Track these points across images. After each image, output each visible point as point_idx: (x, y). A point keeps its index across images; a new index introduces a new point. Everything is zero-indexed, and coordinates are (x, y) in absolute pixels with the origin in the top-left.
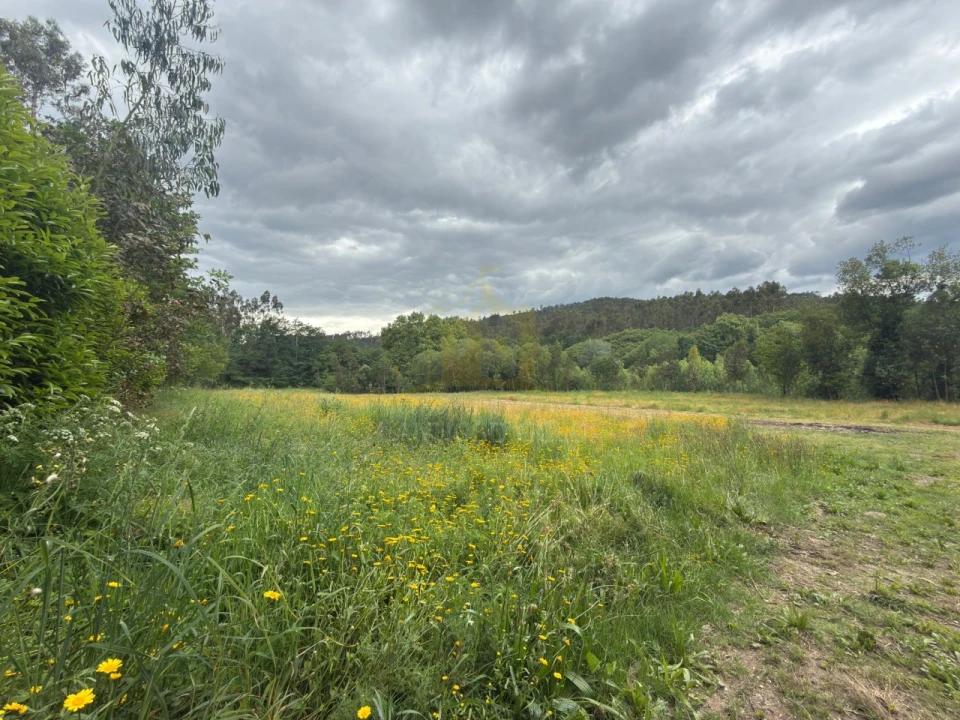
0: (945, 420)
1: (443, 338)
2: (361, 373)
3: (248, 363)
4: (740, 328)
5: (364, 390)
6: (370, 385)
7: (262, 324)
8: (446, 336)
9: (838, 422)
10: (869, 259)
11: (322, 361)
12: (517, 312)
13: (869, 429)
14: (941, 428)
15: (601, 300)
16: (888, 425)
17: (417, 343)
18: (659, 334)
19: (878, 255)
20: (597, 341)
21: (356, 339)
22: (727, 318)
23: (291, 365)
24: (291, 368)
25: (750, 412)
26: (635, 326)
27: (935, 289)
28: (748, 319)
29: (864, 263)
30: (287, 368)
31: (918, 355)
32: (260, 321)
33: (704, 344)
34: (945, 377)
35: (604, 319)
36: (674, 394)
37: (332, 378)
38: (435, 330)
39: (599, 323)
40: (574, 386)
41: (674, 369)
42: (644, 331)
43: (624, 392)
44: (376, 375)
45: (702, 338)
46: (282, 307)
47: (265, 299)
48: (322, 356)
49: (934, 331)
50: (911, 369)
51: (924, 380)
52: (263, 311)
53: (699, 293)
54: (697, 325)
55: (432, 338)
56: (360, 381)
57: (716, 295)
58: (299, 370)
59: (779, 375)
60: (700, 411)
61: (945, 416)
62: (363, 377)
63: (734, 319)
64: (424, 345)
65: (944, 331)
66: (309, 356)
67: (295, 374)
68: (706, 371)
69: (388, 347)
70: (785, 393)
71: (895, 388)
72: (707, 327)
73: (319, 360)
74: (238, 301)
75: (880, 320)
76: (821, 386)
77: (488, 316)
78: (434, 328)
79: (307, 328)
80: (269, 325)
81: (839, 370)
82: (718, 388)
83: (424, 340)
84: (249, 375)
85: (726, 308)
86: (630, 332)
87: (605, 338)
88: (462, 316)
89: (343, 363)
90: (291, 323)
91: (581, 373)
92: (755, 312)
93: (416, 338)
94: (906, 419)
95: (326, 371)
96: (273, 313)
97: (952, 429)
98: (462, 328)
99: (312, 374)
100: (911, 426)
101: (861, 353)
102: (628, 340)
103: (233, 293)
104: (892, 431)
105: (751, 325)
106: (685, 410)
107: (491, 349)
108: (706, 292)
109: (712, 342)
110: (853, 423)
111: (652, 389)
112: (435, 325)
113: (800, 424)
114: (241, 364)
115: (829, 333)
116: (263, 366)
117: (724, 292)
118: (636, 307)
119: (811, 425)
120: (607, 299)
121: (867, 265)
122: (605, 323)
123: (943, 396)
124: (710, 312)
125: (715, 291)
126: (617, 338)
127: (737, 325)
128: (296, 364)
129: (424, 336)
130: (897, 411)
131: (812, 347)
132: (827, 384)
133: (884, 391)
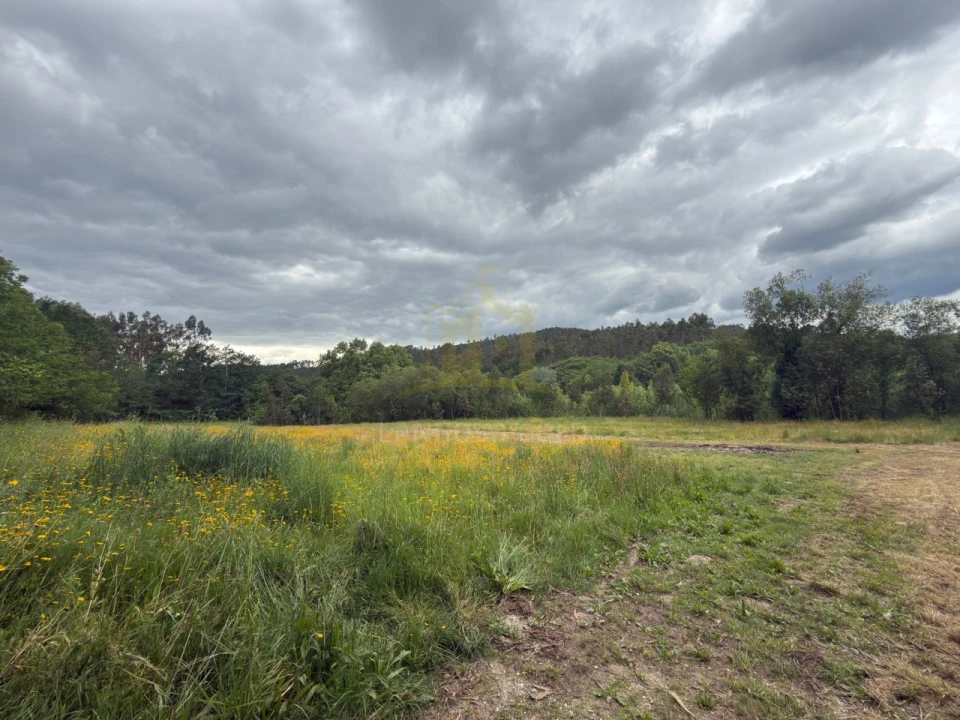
0: (836, 437)
1: (386, 366)
2: (295, 403)
3: (166, 394)
4: (673, 355)
5: (298, 422)
6: (304, 416)
7: (186, 352)
8: (389, 363)
9: (744, 443)
10: (770, 289)
11: (255, 391)
12: (471, 341)
13: (768, 449)
14: (831, 446)
15: (551, 330)
16: (787, 445)
17: (358, 371)
18: (600, 361)
19: (777, 285)
20: (542, 368)
21: (303, 369)
22: (661, 347)
23: (218, 396)
24: (218, 399)
25: (668, 434)
26: (580, 354)
27: (825, 316)
28: (680, 348)
29: (766, 293)
30: (212, 399)
31: (816, 378)
32: (185, 348)
33: (643, 372)
34: (838, 397)
35: (552, 347)
36: (607, 418)
37: (263, 409)
38: (379, 358)
39: (547, 352)
40: (514, 412)
41: (608, 395)
42: (587, 359)
43: (561, 418)
44: (310, 405)
45: (641, 365)
46: (209, 333)
47: (190, 324)
48: (255, 385)
49: (826, 355)
50: (810, 390)
51: (824, 401)
52: (188, 338)
53: (638, 323)
54: (636, 354)
55: (374, 366)
56: (293, 412)
57: (653, 326)
58: (228, 401)
59: (701, 399)
60: (622, 435)
61: (836, 434)
62: (296, 408)
63: (668, 348)
64: (365, 373)
65: (834, 355)
66: (240, 386)
67: (223, 405)
68: (639, 396)
69: (327, 375)
70: (708, 416)
71: (799, 409)
72: (645, 355)
73: (251, 390)
74: (162, 327)
75: (783, 345)
76: (737, 409)
77: (441, 345)
78: (376, 356)
79: (239, 356)
80: (195, 353)
81: (752, 392)
82: (650, 413)
83: (365, 367)
84: (166, 408)
85: (662, 338)
86: (575, 359)
87: (552, 365)
88: (416, 346)
89: (277, 393)
90: (221, 350)
91: (523, 400)
92: (687, 342)
93: (357, 366)
94: (803, 438)
95: (257, 402)
96: (200, 340)
97: (841, 447)
98: (407, 355)
99: (242, 405)
100: (807, 445)
101: (769, 376)
102: (573, 367)
103: (155, 319)
104: (788, 450)
105: (684, 353)
106: (608, 434)
107: (431, 377)
108: (645, 322)
109: (650, 369)
110: (757, 443)
111: (588, 415)
112: (378, 352)
113: (707, 445)
114: (158, 395)
115: (741, 357)
116: (185, 398)
117: (661, 323)
118: (582, 336)
119: (717, 446)
120: (558, 329)
121: (769, 295)
122: (553, 351)
123: (838, 416)
124: (647, 342)
125: (653, 322)
126: (562, 365)
127: (671, 353)
128: (224, 395)
129: (365, 364)
130: (797, 430)
131: (727, 371)
132: (742, 406)
133: (791, 412)
